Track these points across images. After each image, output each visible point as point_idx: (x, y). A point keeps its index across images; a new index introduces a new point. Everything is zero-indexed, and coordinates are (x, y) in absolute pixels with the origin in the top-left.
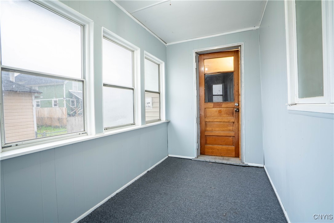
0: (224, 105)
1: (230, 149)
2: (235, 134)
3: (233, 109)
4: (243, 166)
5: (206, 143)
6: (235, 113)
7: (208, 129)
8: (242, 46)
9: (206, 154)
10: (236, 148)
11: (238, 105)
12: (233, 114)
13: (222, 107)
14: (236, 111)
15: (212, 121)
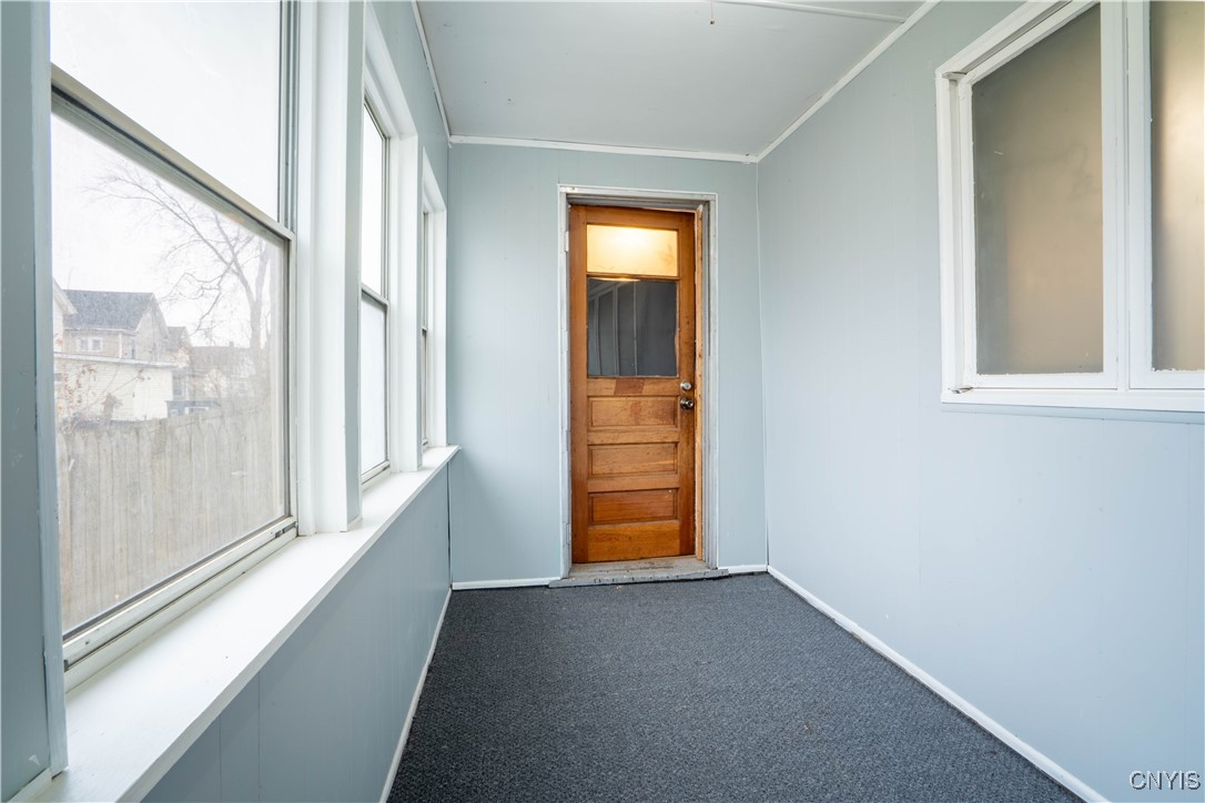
0: (651, 387)
1: (666, 529)
2: (681, 481)
3: (673, 399)
4: (714, 579)
5: (592, 521)
6: (682, 414)
7: (597, 469)
8: (712, 203)
9: (591, 559)
10: (682, 527)
11: (690, 386)
12: (674, 415)
13: (644, 393)
14: (683, 406)
15: (611, 441)
